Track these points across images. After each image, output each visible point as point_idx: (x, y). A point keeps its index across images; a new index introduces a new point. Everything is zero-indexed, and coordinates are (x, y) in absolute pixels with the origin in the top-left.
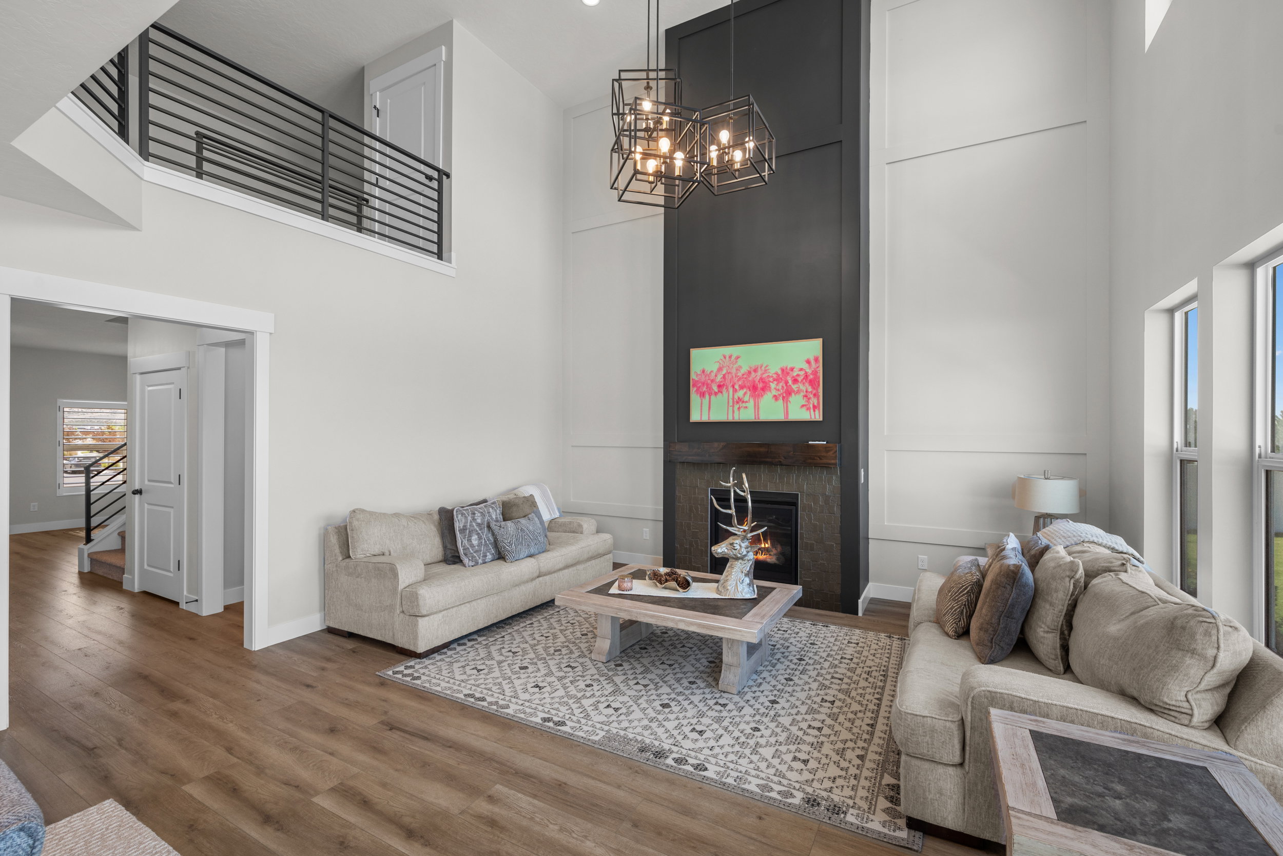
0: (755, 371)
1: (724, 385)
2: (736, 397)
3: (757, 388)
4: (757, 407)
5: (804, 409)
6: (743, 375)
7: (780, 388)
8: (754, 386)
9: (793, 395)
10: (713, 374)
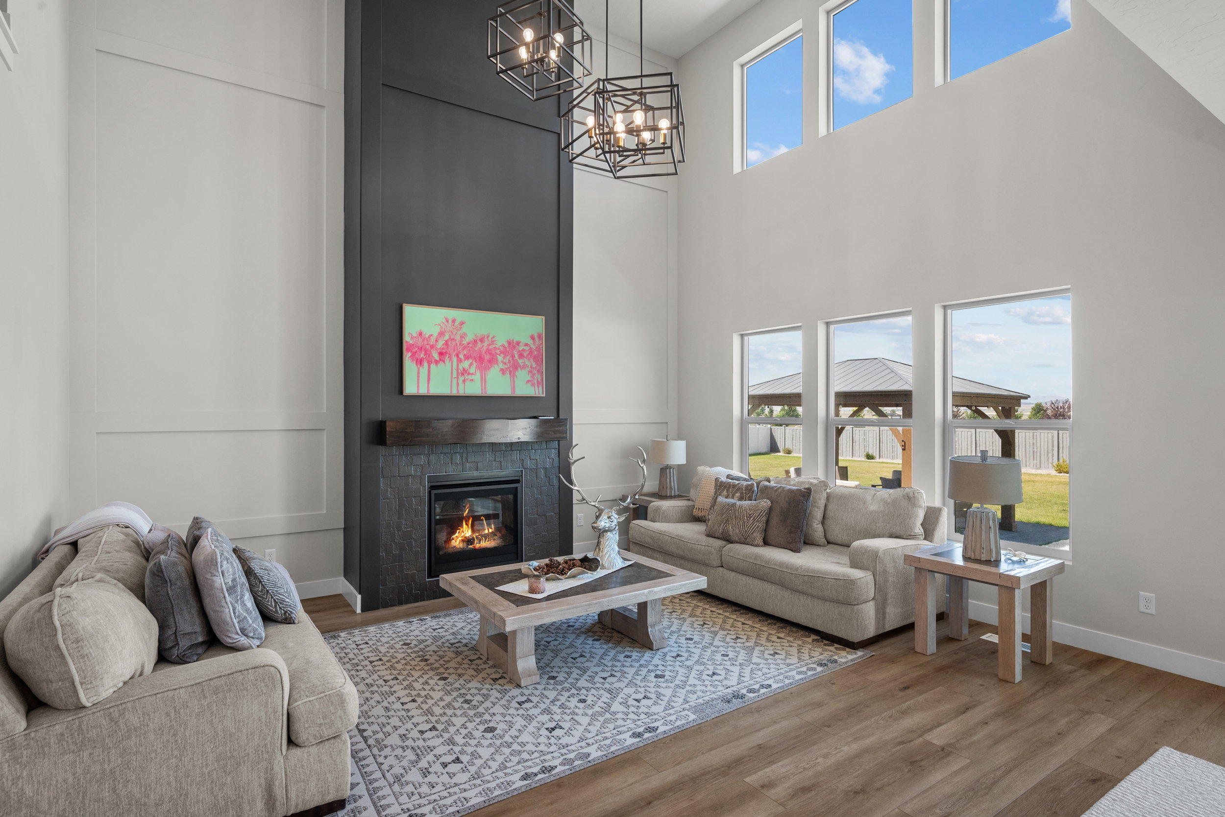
0: (482, 340)
1: (446, 353)
2: (461, 368)
3: (485, 360)
4: (483, 380)
5: (529, 385)
6: (468, 343)
7: (507, 361)
8: (480, 357)
9: (519, 370)
10: (433, 339)
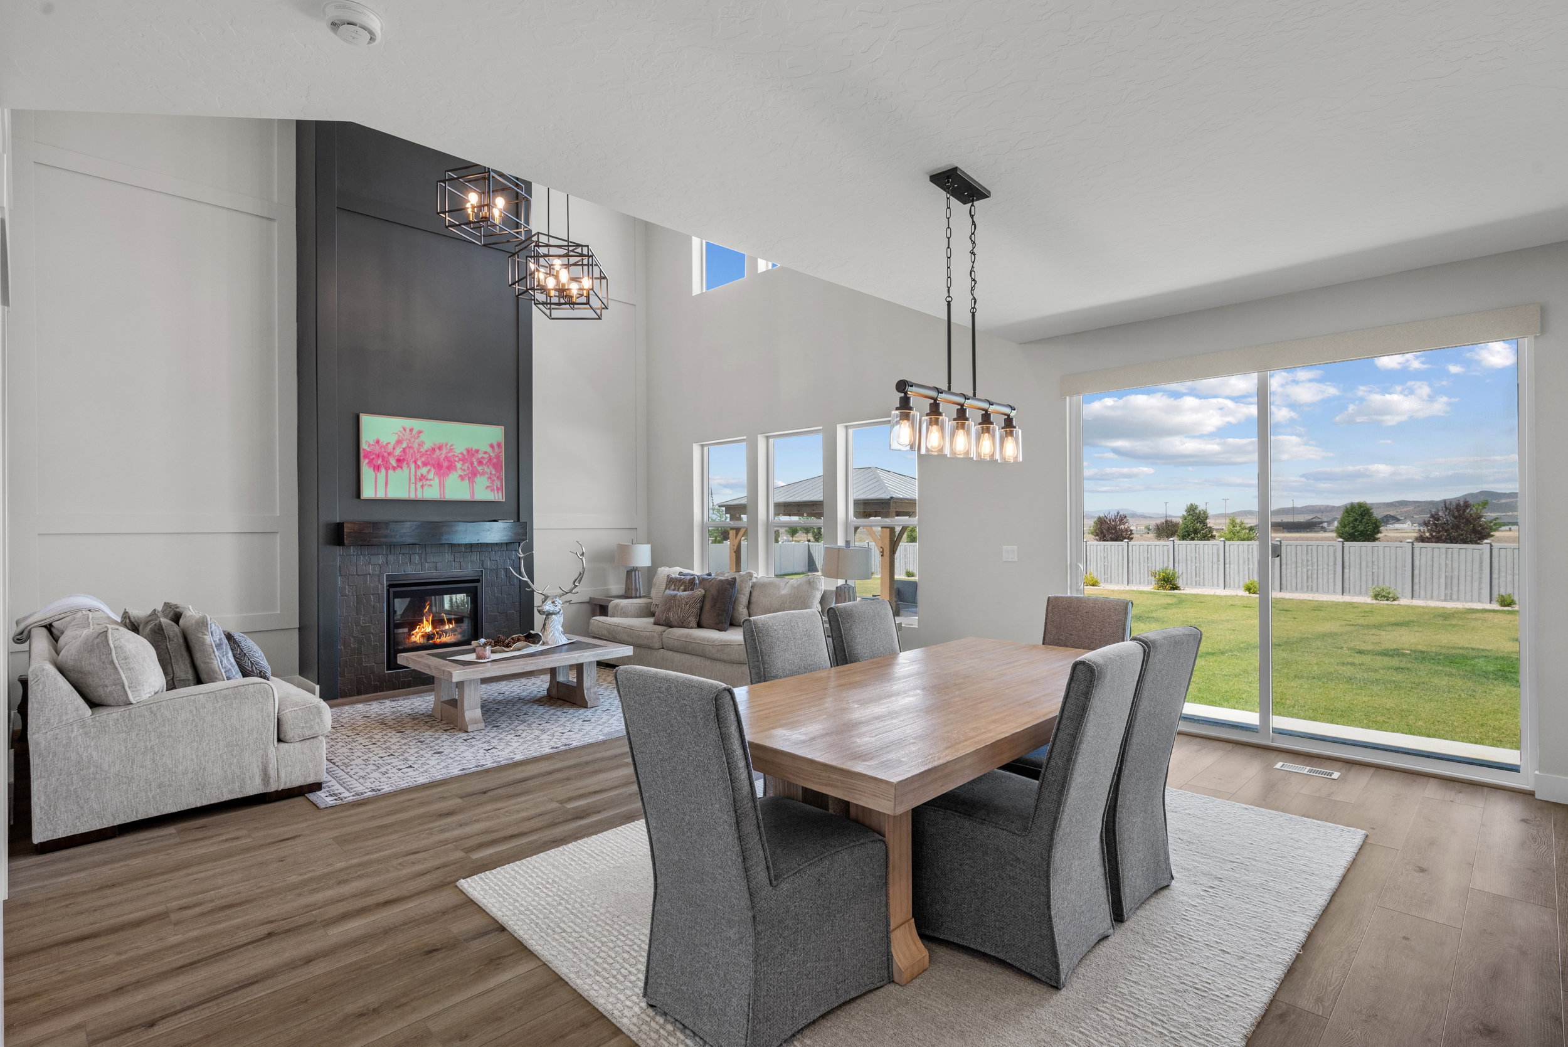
0: (440, 448)
1: (404, 460)
2: (419, 474)
3: (443, 467)
4: (442, 486)
5: (489, 490)
6: (426, 451)
7: (466, 468)
8: (438, 464)
9: (478, 476)
10: (390, 447)
